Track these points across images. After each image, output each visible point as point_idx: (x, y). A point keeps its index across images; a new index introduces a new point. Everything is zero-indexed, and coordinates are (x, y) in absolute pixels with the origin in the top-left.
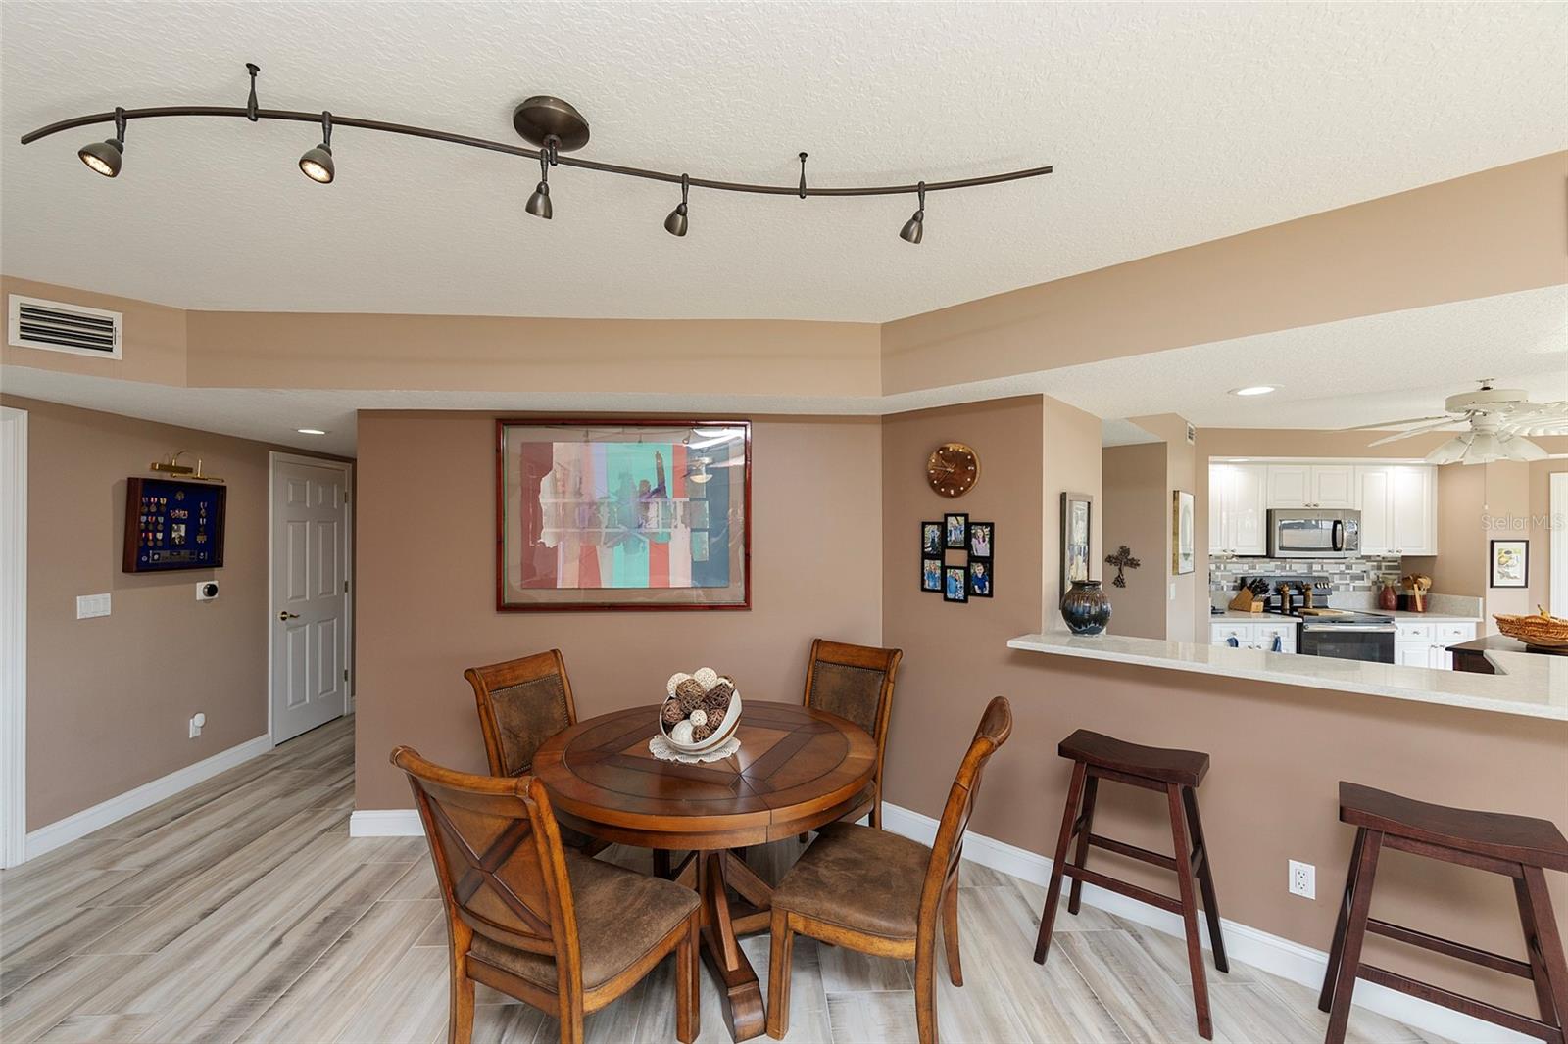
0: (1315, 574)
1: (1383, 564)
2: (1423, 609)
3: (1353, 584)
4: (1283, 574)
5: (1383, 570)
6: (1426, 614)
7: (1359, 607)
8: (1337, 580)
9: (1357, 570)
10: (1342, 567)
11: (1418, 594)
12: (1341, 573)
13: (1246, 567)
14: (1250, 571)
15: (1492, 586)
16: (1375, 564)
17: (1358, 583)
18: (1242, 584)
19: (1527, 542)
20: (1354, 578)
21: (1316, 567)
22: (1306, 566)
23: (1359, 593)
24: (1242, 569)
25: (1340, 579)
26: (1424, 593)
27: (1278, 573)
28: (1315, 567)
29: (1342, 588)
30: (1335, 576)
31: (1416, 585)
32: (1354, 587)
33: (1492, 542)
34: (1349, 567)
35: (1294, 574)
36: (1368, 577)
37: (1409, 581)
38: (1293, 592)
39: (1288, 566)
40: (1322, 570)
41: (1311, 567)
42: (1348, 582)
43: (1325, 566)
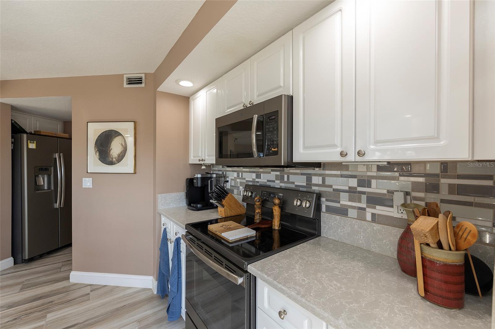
1: (444, 181)
4: (283, 185)
5: (444, 194)
8: (345, 201)
10: (353, 183)
12: (351, 191)
14: (257, 180)
16: (421, 180)
17: (380, 210)
20: (374, 200)
21: (316, 180)
22: (305, 177)
23: (377, 227)
25: (350, 200)
29: (352, 213)
30: (342, 194)
32: (373, 215)
34: (365, 182)
39: (286, 176)
40: (323, 184)
41: (309, 179)
42: (364, 205)
43: (327, 179)
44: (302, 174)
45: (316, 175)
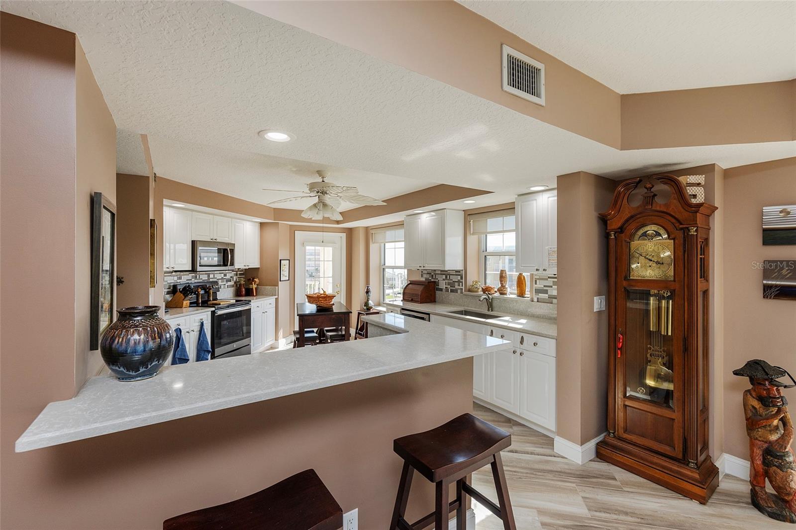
0: (211, 280)
1: (238, 272)
2: (256, 294)
3: (227, 284)
4: (199, 281)
5: (239, 276)
6: (258, 297)
7: (229, 297)
8: (220, 283)
9: (228, 277)
10: (222, 275)
11: (254, 286)
12: (222, 279)
13: (176, 278)
15: (280, 281)
17: (229, 283)
18: (173, 290)
19: (289, 260)
20: (227, 281)
23: (230, 289)
24: (172, 280)
25: (222, 282)
26: (256, 286)
27: (193, 281)
28: (211, 276)
29: (222, 287)
30: (220, 280)
31: (253, 283)
32: (227, 286)
33: (281, 260)
34: (225, 275)
35: (201, 281)
36: (233, 280)
37: (250, 280)
38: (202, 292)
39: (198, 276)
40: (214, 278)
41: (209, 276)
42: (225, 283)
43: (215, 275)
44: (206, 274)
45: (211, 274)
